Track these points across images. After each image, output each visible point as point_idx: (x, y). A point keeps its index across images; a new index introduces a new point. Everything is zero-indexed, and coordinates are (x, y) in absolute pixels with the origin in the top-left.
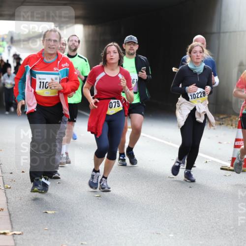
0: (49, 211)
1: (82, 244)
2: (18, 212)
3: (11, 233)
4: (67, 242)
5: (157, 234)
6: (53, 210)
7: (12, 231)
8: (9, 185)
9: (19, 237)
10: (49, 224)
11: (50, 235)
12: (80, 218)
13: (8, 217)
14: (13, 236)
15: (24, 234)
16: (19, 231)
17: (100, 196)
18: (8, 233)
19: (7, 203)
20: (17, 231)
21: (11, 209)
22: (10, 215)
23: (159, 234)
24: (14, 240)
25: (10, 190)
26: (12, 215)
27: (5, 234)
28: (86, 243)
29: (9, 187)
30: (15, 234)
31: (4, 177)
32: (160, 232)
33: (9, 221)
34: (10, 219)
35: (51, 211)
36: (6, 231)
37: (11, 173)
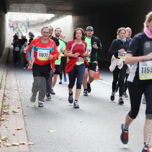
0: (51, 130)
1: (71, 151)
2: (32, 130)
3: (27, 144)
4: (62, 150)
5: (118, 145)
6: (53, 130)
7: (28, 143)
8: (26, 114)
9: (32, 146)
10: (50, 139)
11: (51, 145)
12: (70, 135)
13: (26, 134)
14: (29, 146)
15: (35, 144)
16: (32, 142)
17: (82, 122)
18: (26, 144)
19: (25, 125)
20: (31, 142)
21: (27, 129)
22: (27, 132)
23: (119, 145)
24: (29, 148)
25: (27, 117)
26: (28, 133)
27: (23, 144)
28: (73, 150)
29: (26, 115)
30: (30, 144)
31: (23, 109)
32: (119, 144)
33: (26, 136)
34: (27, 135)
35: (52, 130)
36: (24, 142)
37: (28, 107)
